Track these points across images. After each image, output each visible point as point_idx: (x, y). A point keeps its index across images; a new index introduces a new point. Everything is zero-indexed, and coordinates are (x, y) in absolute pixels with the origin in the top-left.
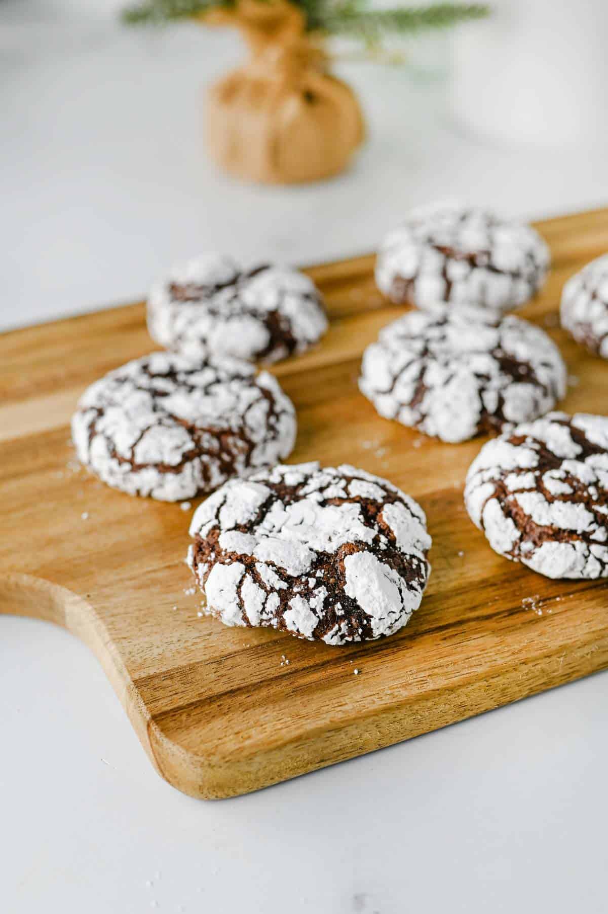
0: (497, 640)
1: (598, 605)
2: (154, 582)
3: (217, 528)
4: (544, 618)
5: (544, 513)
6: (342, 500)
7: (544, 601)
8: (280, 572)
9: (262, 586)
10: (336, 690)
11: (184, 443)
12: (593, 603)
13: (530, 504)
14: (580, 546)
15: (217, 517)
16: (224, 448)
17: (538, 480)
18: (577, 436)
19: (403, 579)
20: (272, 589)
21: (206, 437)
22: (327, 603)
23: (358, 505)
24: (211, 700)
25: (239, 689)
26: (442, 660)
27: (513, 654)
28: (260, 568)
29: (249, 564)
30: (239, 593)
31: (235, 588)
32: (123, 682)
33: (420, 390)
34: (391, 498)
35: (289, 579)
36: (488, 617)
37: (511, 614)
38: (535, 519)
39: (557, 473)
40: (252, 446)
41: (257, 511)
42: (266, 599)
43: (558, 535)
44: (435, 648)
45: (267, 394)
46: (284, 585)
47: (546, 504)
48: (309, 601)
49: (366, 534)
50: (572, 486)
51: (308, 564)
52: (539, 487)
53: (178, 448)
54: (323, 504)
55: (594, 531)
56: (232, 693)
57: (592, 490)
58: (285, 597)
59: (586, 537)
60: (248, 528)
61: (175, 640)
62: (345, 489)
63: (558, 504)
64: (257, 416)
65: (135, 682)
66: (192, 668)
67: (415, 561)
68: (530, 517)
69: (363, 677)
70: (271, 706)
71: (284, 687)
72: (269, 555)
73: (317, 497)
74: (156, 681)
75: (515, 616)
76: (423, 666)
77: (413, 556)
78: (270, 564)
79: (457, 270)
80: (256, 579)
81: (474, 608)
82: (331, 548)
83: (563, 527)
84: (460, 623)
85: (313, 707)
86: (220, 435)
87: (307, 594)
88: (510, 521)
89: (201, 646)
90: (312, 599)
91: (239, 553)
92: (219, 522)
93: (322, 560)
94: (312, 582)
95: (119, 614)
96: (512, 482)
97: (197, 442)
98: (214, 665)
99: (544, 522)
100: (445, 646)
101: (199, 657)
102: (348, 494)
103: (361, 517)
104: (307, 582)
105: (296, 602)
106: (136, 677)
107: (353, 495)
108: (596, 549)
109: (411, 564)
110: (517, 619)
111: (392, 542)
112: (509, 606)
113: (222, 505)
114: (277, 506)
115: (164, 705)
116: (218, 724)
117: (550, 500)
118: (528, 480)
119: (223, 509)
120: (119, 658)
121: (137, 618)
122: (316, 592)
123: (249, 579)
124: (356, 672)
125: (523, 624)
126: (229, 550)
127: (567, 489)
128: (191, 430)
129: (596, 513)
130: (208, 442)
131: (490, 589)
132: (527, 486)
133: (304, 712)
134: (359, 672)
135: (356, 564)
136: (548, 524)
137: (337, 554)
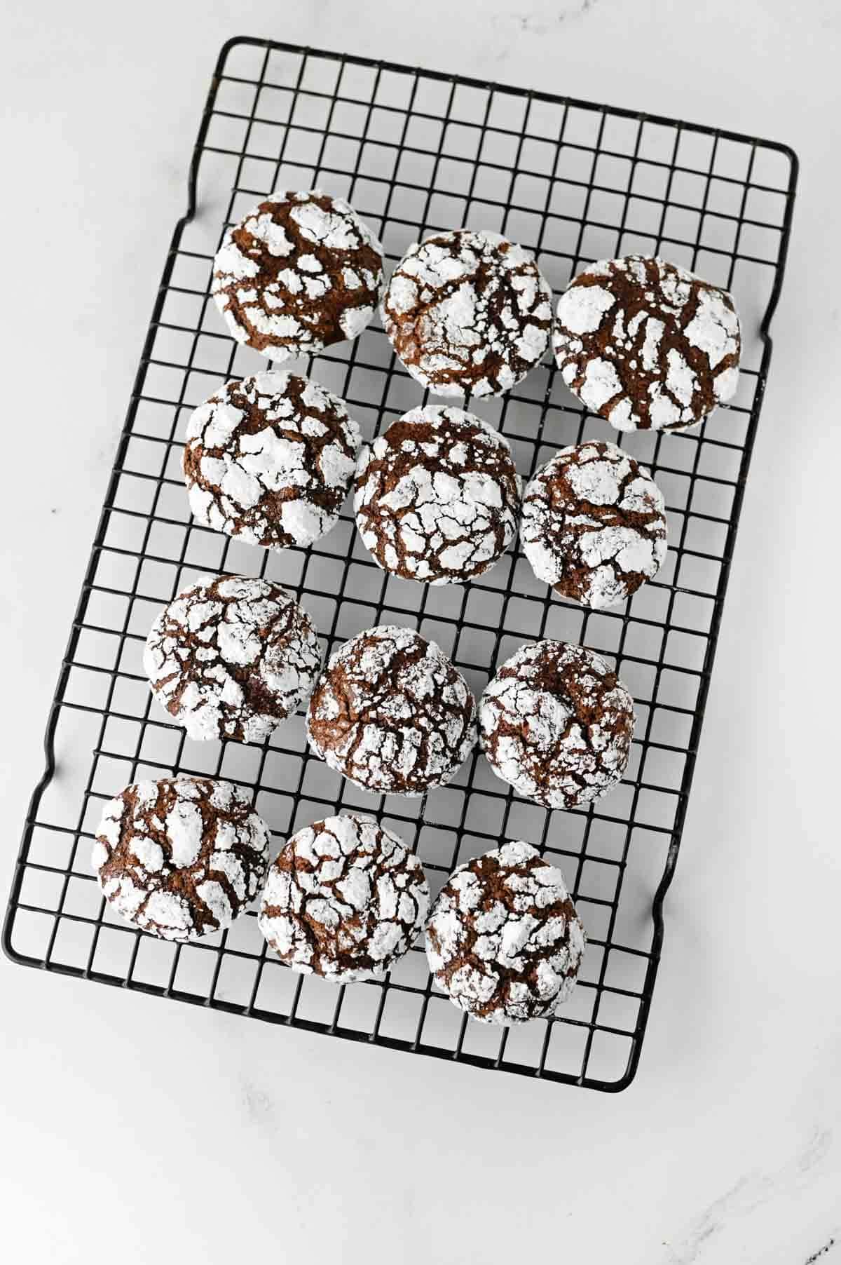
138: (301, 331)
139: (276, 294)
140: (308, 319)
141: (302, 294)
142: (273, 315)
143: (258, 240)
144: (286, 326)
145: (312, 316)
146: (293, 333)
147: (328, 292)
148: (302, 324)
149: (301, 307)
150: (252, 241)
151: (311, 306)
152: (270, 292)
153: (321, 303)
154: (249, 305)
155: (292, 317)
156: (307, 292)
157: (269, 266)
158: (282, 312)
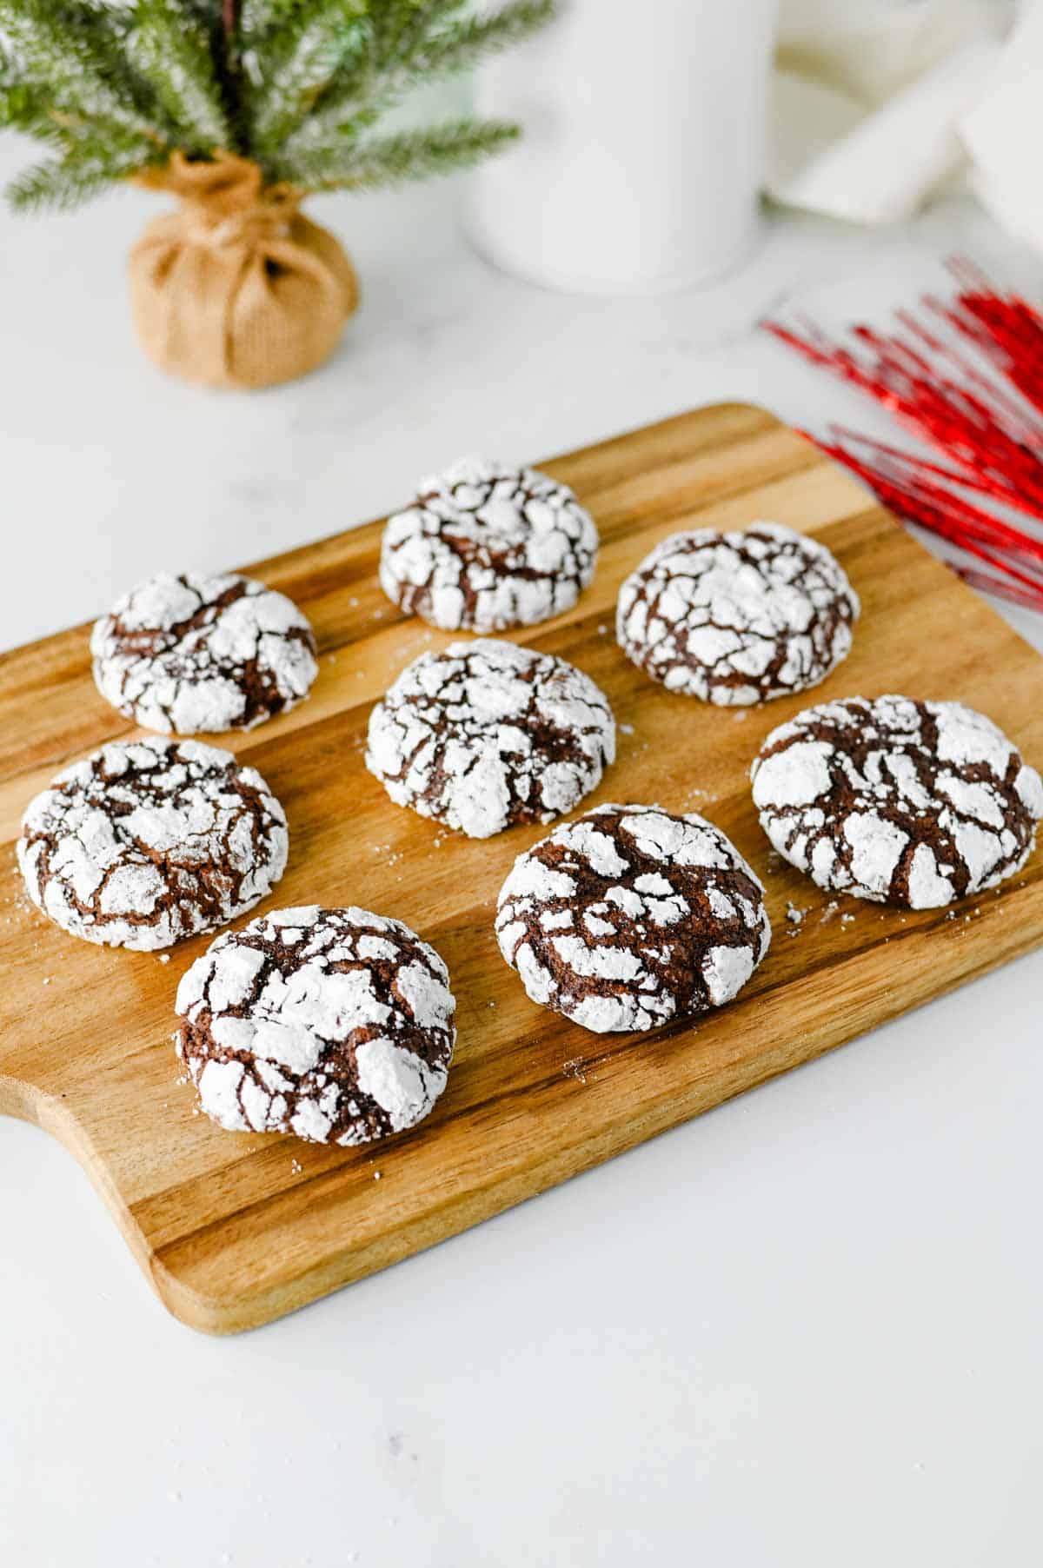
0: (533, 1121)
1: (650, 1064)
2: (138, 1071)
3: (207, 1010)
4: (587, 1087)
5: (585, 963)
6: (347, 962)
7: (588, 1063)
8: (284, 1071)
9: (265, 1090)
10: (356, 1200)
11: (158, 887)
12: (644, 1062)
13: (568, 949)
14: (628, 999)
15: (206, 995)
16: (204, 888)
17: (577, 917)
18: (625, 846)
19: (424, 1063)
20: (277, 1093)
21: (183, 874)
22: (340, 1104)
23: (368, 972)
24: (218, 1224)
25: (248, 1208)
26: (473, 1152)
27: (554, 1138)
28: (260, 1066)
29: (248, 1062)
30: (239, 1097)
31: (235, 1092)
32: (119, 1207)
33: (437, 780)
34: (408, 954)
35: (295, 1080)
36: (525, 1090)
37: (552, 1084)
38: (575, 968)
39: (600, 908)
40: (238, 878)
41: (252, 986)
42: (271, 1104)
43: (602, 987)
44: (464, 1136)
45: (251, 800)
46: (290, 1087)
47: (586, 949)
48: (318, 1101)
49: (378, 1013)
50: (616, 925)
51: (316, 1057)
52: (578, 929)
53: (151, 894)
54: (327, 970)
55: (643, 979)
56: (241, 1213)
57: (640, 928)
58: (292, 1099)
59: (633, 988)
60: (242, 1011)
61: (170, 1148)
62: (352, 949)
63: (600, 949)
64: (241, 837)
65: (131, 1207)
66: (194, 1184)
67: (438, 1035)
68: (569, 965)
69: (385, 1182)
70: (285, 1227)
71: (297, 1202)
72: (269, 1050)
73: (320, 962)
74: (153, 1205)
75: (555, 1088)
76: (452, 1161)
77: (435, 1029)
78: (271, 1061)
79: (480, 579)
80: (258, 1080)
81: (508, 1080)
82: (339, 1035)
83: (607, 978)
84: (492, 1101)
85: (330, 1226)
86: (197, 870)
87: (316, 1095)
88: (545, 971)
89: (199, 1155)
90: (322, 1101)
91: (236, 1048)
92: (209, 1003)
93: (331, 1051)
94: (321, 1080)
95: (102, 1118)
96: (549, 921)
97: (172, 883)
98: (218, 1179)
99: (585, 972)
100: (476, 1134)
101: (201, 1170)
102: (356, 955)
103: (373, 989)
104: (315, 1081)
105: (304, 1106)
106: (131, 1201)
107: (362, 957)
108: (646, 1001)
109: (432, 1039)
110: (557, 1091)
111: (409, 1018)
112: (548, 1073)
113: (210, 979)
114: (275, 976)
115: (167, 1235)
116: (227, 1255)
117: (591, 945)
118: (564, 919)
119: (212, 984)
120: (109, 1177)
121: (124, 1122)
122: (326, 1091)
123: (249, 1080)
124: (377, 1176)
125: (565, 1097)
126: (225, 1045)
127: (609, 929)
128: (163, 868)
129: (644, 957)
130: (187, 881)
131: (527, 1051)
132: (565, 926)
133: (321, 1232)
134: (381, 1175)
135: (369, 1056)
136: (589, 974)
137: (347, 1040)
138: (642, 974)
139: (604, 917)
140: (654, 954)
141: (644, 918)
142: (598, 947)
143: (574, 853)
144: (620, 964)
145: (660, 951)
146: (628, 975)
147: (685, 919)
148: (644, 962)
149: (643, 937)
150: (563, 854)
151: (657, 936)
152: (594, 914)
153: (673, 932)
154: (559, 932)
155: (628, 950)
156: (651, 917)
157: (590, 886)
158: (610, 941)
